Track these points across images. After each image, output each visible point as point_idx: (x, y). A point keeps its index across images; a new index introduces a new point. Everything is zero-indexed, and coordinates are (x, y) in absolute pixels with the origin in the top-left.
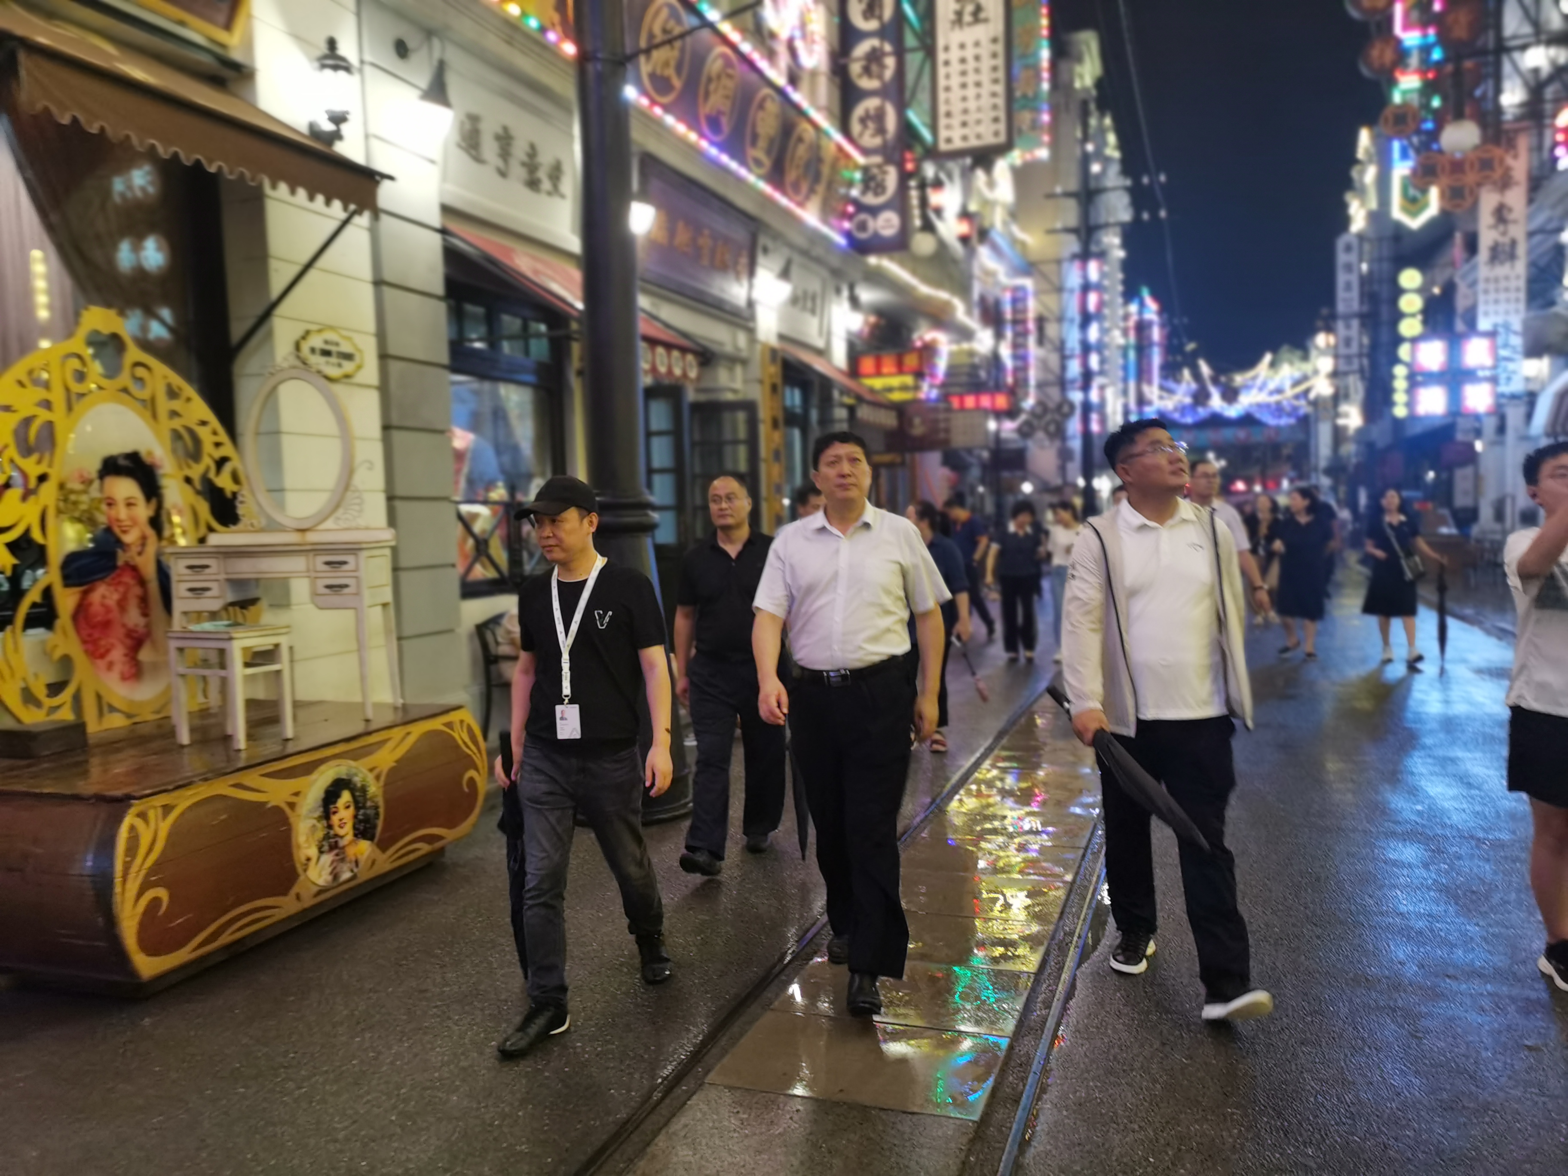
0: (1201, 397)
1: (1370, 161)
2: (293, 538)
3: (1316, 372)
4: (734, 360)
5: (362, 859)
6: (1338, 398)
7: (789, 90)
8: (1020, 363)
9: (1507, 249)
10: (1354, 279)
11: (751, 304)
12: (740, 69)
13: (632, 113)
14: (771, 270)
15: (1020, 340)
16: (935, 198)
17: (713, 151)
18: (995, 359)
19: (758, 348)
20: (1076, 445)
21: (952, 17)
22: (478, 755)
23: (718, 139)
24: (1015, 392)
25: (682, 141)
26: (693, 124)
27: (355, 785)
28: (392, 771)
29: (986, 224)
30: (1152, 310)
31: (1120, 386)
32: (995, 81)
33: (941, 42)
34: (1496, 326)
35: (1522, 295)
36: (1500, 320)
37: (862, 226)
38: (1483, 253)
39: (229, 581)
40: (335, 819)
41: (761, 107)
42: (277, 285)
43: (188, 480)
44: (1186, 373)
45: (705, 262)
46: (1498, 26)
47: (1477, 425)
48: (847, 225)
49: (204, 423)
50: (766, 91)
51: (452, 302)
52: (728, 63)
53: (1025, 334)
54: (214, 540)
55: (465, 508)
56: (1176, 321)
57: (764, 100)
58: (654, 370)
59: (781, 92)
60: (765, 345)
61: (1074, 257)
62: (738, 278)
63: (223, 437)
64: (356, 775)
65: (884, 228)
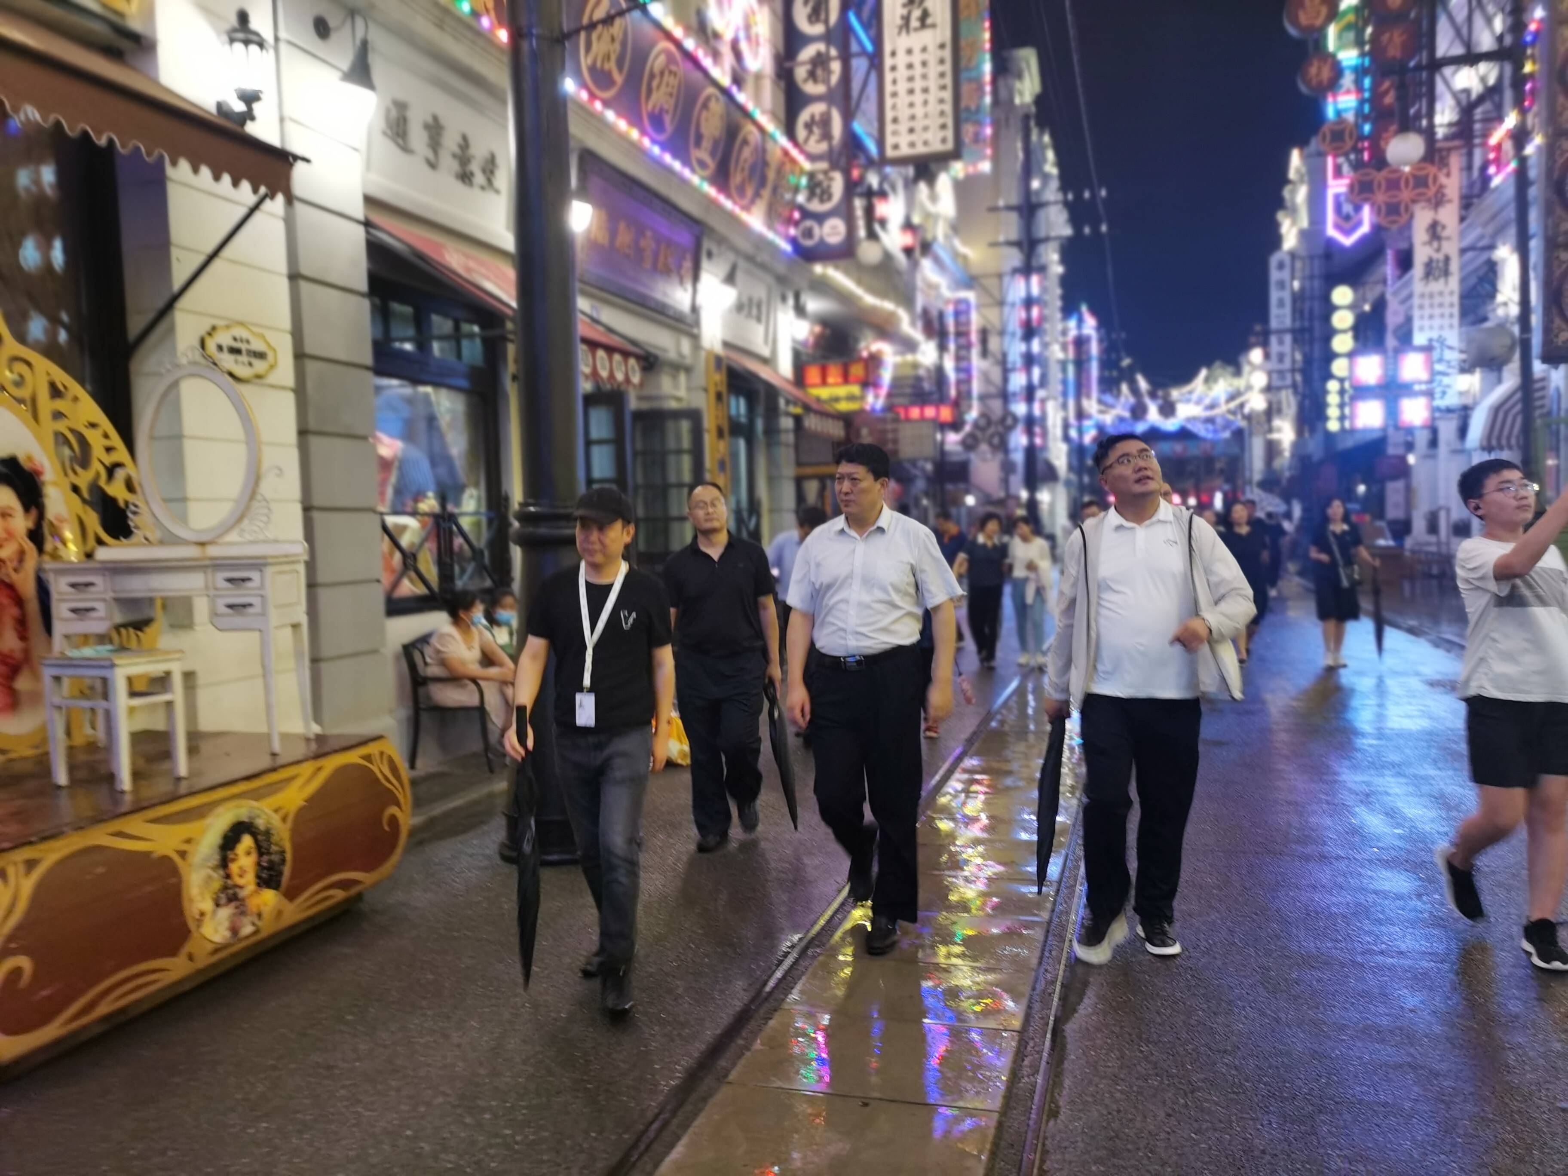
0: (1138, 411)
1: (1302, 181)
2: (192, 552)
3: (1249, 388)
4: (678, 367)
5: (267, 911)
6: (1271, 412)
7: (734, 90)
8: (963, 376)
9: (1441, 265)
10: (1287, 296)
11: (695, 309)
12: (683, 67)
13: (570, 106)
14: (716, 275)
15: (963, 353)
16: (882, 209)
17: (656, 150)
18: (939, 372)
19: (703, 354)
20: (1018, 457)
21: (899, 22)
22: (400, 790)
23: (662, 137)
24: (959, 404)
25: (623, 138)
26: (635, 120)
27: (257, 828)
28: (301, 811)
29: (929, 236)
30: (1090, 325)
31: (1060, 400)
32: (943, 88)
33: (888, 48)
34: (1431, 340)
35: (1456, 311)
36: (1435, 335)
37: (808, 233)
38: (1418, 270)
39: (117, 600)
40: (234, 868)
41: (705, 106)
42: (179, 277)
43: (76, 489)
44: (1124, 388)
45: (648, 265)
46: (1432, 47)
47: (1409, 438)
48: (792, 231)
49: (93, 425)
50: (710, 90)
51: (377, 301)
52: (670, 59)
53: (968, 346)
54: (102, 554)
55: (391, 520)
56: (1114, 336)
57: (708, 99)
58: (595, 373)
59: (726, 92)
60: (710, 353)
61: (1015, 271)
62: (681, 282)
63: (116, 440)
64: (259, 816)
65: (829, 235)
